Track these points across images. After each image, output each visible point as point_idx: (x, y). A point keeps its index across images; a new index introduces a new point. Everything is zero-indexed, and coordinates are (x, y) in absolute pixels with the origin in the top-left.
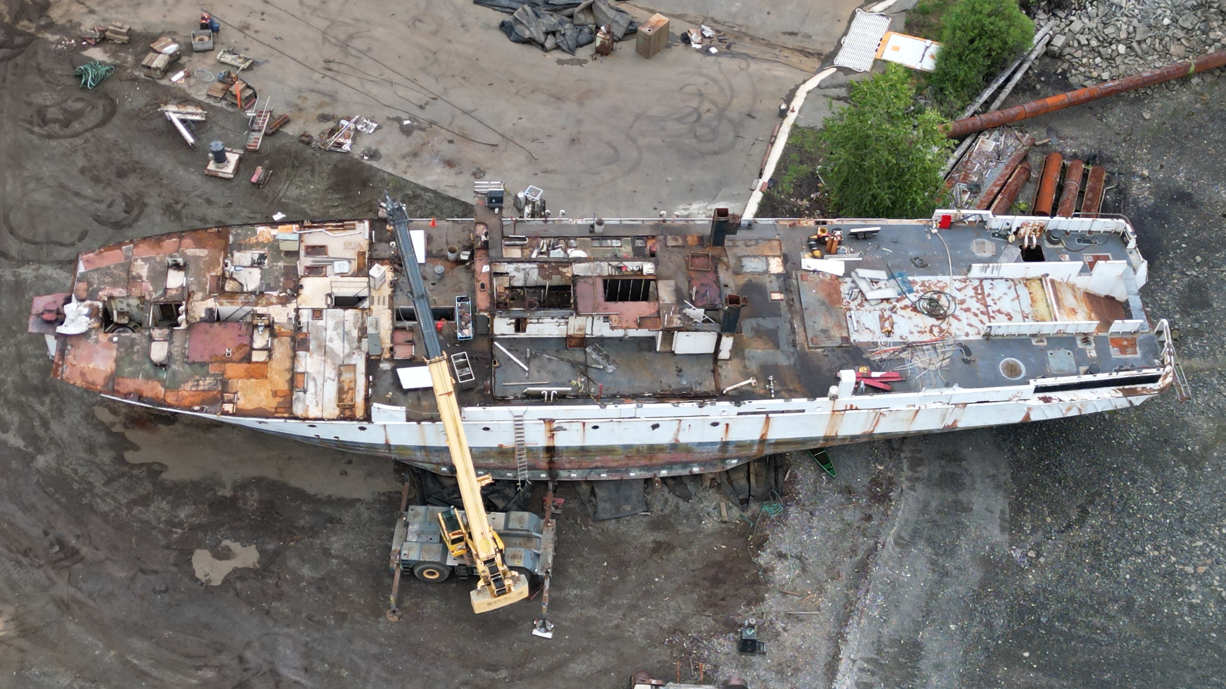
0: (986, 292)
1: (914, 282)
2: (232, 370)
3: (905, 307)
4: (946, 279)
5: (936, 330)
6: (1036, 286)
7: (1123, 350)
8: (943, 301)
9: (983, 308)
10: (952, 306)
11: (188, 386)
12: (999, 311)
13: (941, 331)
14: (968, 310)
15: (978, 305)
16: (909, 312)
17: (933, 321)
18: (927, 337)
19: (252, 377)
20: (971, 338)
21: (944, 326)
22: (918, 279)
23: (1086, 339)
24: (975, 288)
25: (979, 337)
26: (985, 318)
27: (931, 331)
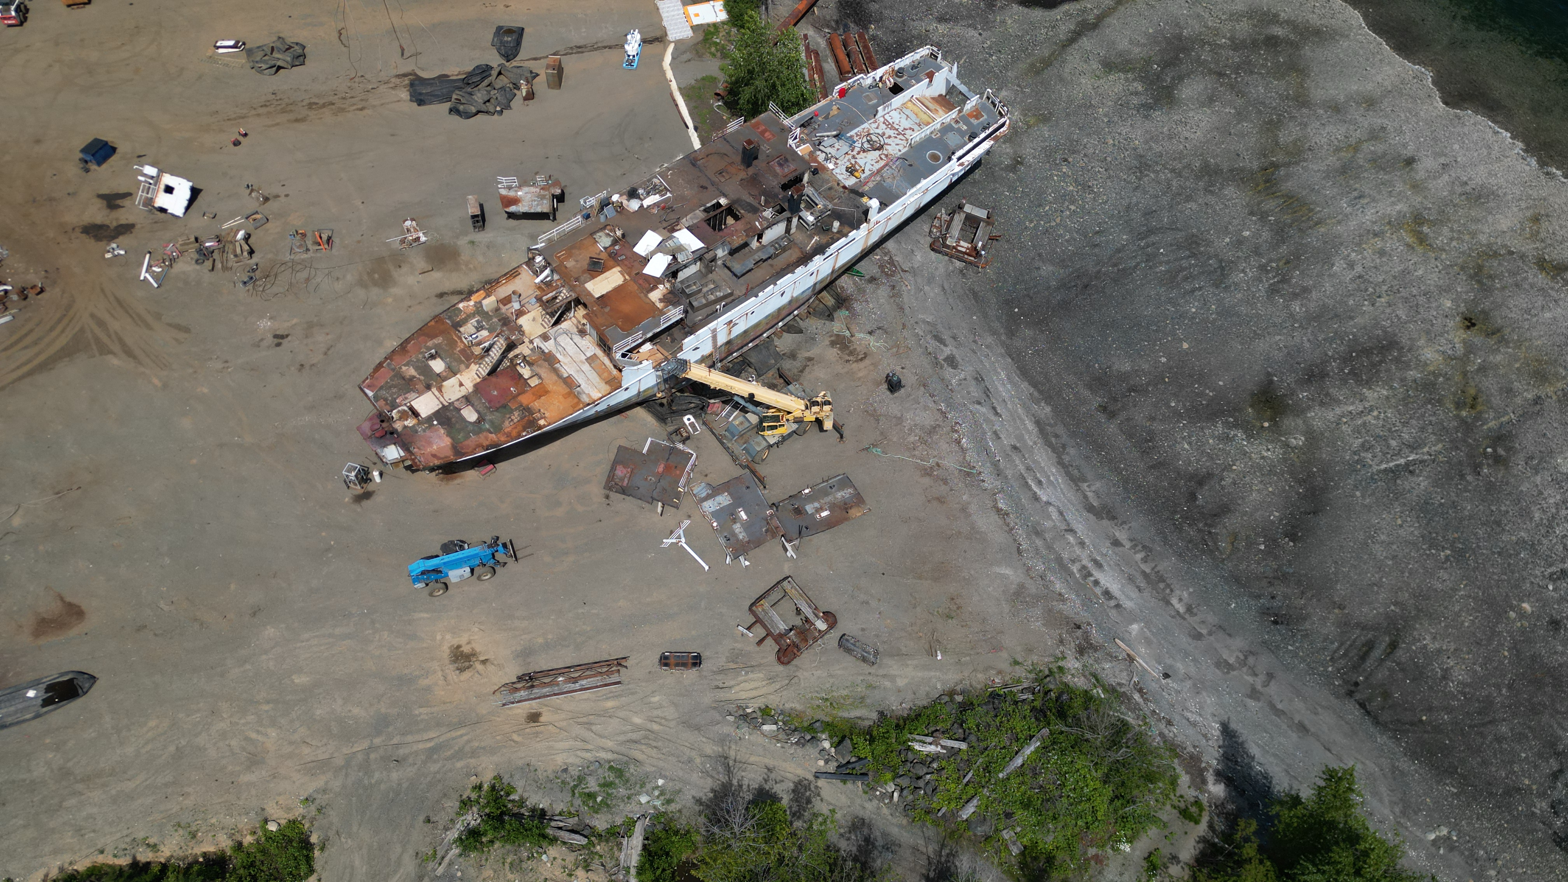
0: (891, 121)
1: (852, 136)
2: (524, 399)
3: (859, 153)
4: (866, 125)
5: (883, 157)
6: (910, 105)
7: (977, 119)
8: (874, 138)
9: (896, 132)
10: (881, 139)
11: (507, 423)
12: (905, 129)
13: (886, 156)
14: (890, 137)
15: (892, 132)
16: (862, 155)
17: (877, 153)
18: (882, 163)
19: (540, 396)
20: (903, 151)
21: (885, 152)
22: (853, 133)
23: (957, 122)
24: (884, 123)
25: (907, 149)
26: (901, 137)
27: (881, 159)
